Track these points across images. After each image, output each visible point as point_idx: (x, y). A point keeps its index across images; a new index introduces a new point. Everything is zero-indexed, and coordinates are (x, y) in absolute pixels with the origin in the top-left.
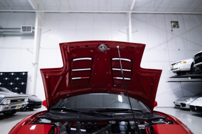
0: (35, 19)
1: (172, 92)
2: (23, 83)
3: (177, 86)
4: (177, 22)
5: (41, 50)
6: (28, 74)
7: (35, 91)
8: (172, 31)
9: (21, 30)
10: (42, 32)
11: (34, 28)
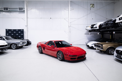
0: (24, 4)
1: (87, 38)
2: (22, 34)
3: (89, 36)
4: (94, 4)
5: (28, 19)
6: (24, 30)
7: (28, 38)
8: (90, 9)
9: (18, 9)
10: (28, 10)
11: (24, 8)
